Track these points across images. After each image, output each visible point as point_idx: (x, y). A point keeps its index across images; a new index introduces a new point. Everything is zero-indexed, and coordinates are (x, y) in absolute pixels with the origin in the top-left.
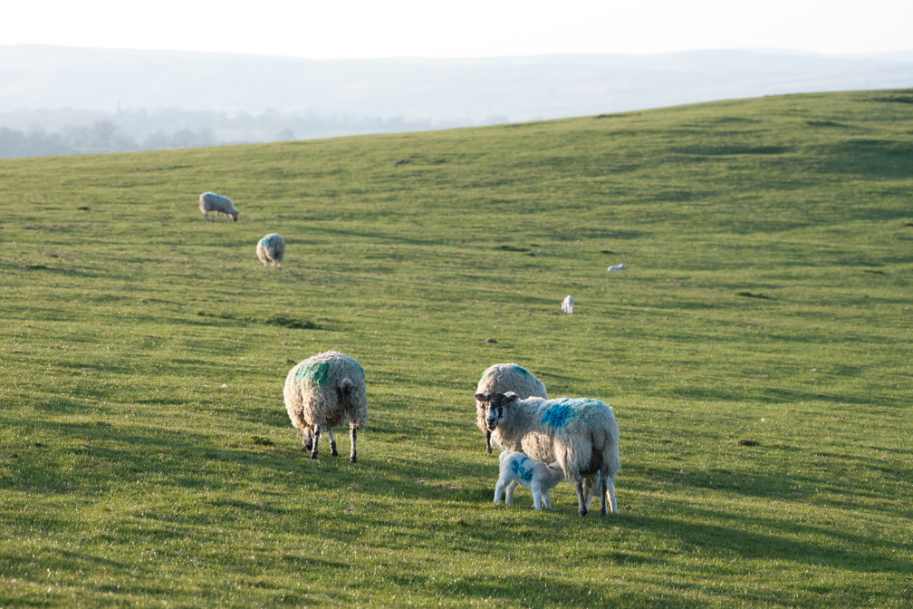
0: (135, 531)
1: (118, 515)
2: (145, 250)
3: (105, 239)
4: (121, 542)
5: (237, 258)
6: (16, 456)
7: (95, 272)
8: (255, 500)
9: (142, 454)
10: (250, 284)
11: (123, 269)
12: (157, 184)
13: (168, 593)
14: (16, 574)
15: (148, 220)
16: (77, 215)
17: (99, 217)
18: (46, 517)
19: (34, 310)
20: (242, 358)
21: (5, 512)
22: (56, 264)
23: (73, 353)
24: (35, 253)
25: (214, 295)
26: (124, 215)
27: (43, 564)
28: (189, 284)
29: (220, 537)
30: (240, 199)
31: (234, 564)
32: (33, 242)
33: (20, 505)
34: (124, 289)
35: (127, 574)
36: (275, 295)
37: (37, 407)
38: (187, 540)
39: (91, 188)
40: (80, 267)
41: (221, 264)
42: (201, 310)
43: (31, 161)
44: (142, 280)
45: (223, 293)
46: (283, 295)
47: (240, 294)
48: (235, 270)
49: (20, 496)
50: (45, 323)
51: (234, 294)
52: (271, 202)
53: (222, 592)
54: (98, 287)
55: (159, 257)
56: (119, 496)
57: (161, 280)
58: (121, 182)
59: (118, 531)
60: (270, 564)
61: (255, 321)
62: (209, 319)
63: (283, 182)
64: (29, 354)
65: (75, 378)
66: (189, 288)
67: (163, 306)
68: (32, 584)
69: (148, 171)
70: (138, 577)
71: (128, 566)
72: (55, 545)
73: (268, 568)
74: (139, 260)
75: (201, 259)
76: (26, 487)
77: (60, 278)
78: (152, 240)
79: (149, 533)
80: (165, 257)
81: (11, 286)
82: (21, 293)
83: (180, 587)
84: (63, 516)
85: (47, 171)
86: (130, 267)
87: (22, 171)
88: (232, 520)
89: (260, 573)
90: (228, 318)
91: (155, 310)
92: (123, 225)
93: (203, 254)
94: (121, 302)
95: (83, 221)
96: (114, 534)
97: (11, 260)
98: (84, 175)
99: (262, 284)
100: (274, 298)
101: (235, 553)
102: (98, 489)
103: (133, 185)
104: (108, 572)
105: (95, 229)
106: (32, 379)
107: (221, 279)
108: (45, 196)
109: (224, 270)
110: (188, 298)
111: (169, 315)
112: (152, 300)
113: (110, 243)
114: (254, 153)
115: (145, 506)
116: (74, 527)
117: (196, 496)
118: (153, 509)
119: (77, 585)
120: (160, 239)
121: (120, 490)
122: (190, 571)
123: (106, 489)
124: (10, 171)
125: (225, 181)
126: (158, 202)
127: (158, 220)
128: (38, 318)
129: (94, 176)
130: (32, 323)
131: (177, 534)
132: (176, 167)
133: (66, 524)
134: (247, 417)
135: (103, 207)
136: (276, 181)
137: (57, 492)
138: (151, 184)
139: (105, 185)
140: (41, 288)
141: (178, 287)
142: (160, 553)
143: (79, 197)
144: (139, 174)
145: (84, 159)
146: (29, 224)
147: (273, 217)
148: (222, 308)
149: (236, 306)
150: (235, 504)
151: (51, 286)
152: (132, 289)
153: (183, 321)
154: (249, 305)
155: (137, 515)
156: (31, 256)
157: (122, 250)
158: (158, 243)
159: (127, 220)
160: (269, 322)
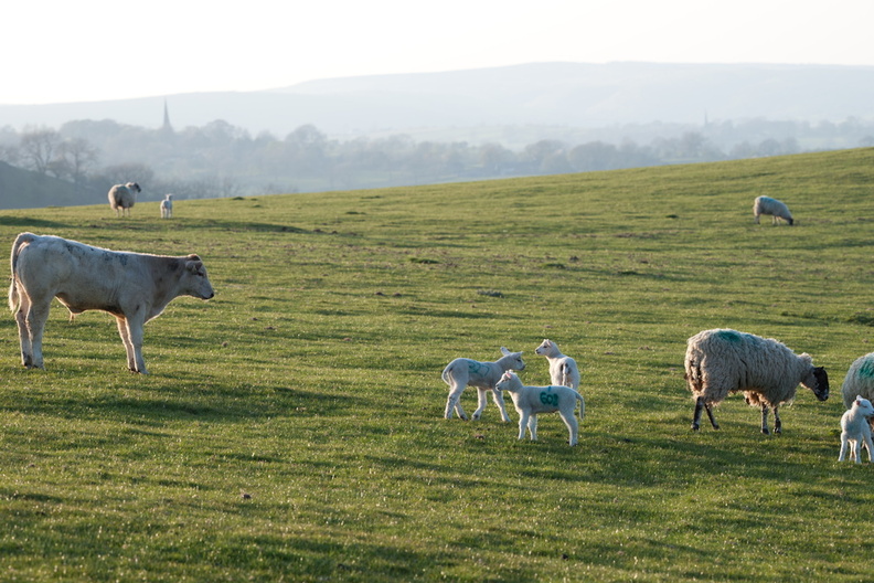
0: (719, 521)
1: (702, 506)
2: (731, 254)
3: (693, 245)
4: (706, 531)
5: (820, 260)
6: (606, 452)
7: (683, 276)
8: (835, 491)
9: (726, 447)
10: (832, 285)
11: (710, 273)
12: (742, 191)
13: (749, 579)
14: (605, 562)
15: (733, 226)
16: (666, 223)
17: (687, 224)
18: (634, 508)
19: (624, 313)
20: (824, 356)
21: (595, 504)
22: (646, 270)
23: (661, 354)
24: (626, 259)
25: (798, 296)
26: (710, 222)
27: (630, 553)
28: (773, 286)
29: (800, 526)
30: (822, 203)
31: (814, 551)
32: (624, 250)
33: (609, 498)
34: (711, 292)
35: (711, 561)
36: (857, 295)
37: (626, 405)
38: (768, 529)
39: (679, 197)
40: (669, 272)
41: (804, 266)
42: (784, 310)
43: (621, 173)
44: (728, 283)
45: (806, 294)
46: (864, 295)
47: (822, 295)
48: (817, 271)
49: (610, 489)
50: (635, 325)
51: (817, 295)
52: (852, 205)
53: (802, 577)
54: (687, 290)
55: (744, 261)
56: (704, 488)
57: (746, 282)
58: (707, 190)
59: (703, 521)
60: (849, 552)
61: (836, 320)
62: (792, 319)
63: (863, 186)
64: (620, 355)
65: (664, 377)
66: (773, 289)
67: (748, 307)
68: (620, 572)
69: (733, 179)
70: (721, 564)
71: (712, 554)
72: (643, 534)
73: (847, 555)
74: (725, 264)
75: (785, 262)
76: (616, 481)
77: (649, 283)
78: (737, 245)
79: (732, 522)
80: (750, 261)
81: (604, 291)
82: (612, 298)
83: (761, 574)
84: (651, 507)
85: (637, 181)
86: (716, 271)
87: (614, 183)
88: (812, 509)
89: (838, 561)
90: (810, 318)
91: (740, 311)
92: (709, 232)
93: (787, 257)
94: (708, 304)
95: (671, 229)
96: (699, 524)
97: (604, 267)
98: (672, 185)
99: (844, 284)
100: (855, 298)
101: (815, 541)
102: (684, 481)
103: (719, 193)
104: (692, 559)
105: (683, 236)
106: (622, 378)
107: (804, 280)
108: (635, 206)
109: (807, 271)
110: (772, 299)
111: (753, 316)
112: (738, 302)
113: (695, 249)
114: (834, 159)
115: (729, 497)
116: (661, 517)
117: (777, 487)
118: (737, 500)
119: (662, 572)
120: (746, 244)
121: (705, 482)
122: (771, 558)
123: (692, 482)
124: (603, 183)
125: (807, 187)
126: (743, 208)
127: (743, 225)
128: (629, 322)
129: (682, 185)
130: (623, 326)
131: (759, 523)
132: (759, 175)
133: (653, 514)
134: (828, 412)
135: (690, 214)
136: (857, 186)
137: (645, 484)
138: (736, 192)
139: (692, 194)
140: (632, 293)
141: (762, 289)
142: (743, 541)
143: (668, 205)
144: (724, 183)
145: (672, 169)
146: (620, 232)
147: (854, 220)
148: (805, 308)
149: (818, 306)
150: (816, 494)
151: (641, 290)
152: (718, 292)
153: (767, 322)
154: (830, 305)
155: (721, 505)
156: (622, 263)
157: (709, 255)
158: (743, 248)
159: (714, 227)
160: (850, 321)
